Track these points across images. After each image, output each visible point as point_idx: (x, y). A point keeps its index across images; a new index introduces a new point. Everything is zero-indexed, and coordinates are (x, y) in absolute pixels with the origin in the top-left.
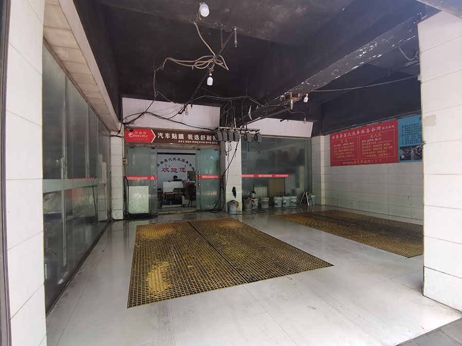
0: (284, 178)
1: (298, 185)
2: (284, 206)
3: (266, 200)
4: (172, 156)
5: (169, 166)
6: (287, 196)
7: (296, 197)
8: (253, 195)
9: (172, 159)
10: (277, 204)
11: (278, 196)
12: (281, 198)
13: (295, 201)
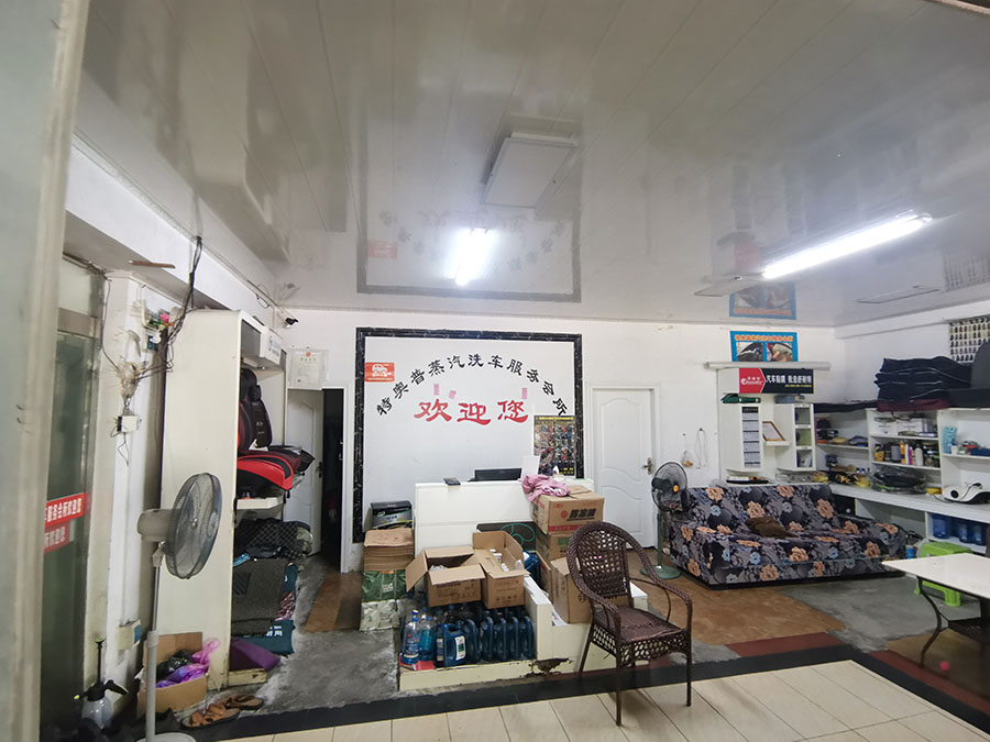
4: (466, 347)
5: (453, 393)
9: (465, 360)
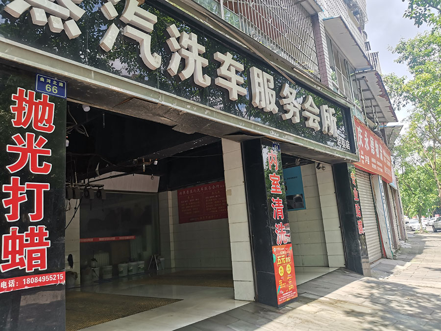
0: (128, 240)
1: (144, 249)
2: (130, 274)
3: (109, 268)
6: (133, 262)
7: (143, 262)
8: (94, 264)
10: (122, 272)
11: (123, 263)
12: (127, 264)
13: (142, 266)
